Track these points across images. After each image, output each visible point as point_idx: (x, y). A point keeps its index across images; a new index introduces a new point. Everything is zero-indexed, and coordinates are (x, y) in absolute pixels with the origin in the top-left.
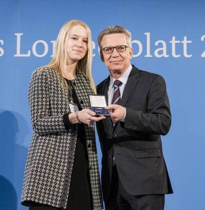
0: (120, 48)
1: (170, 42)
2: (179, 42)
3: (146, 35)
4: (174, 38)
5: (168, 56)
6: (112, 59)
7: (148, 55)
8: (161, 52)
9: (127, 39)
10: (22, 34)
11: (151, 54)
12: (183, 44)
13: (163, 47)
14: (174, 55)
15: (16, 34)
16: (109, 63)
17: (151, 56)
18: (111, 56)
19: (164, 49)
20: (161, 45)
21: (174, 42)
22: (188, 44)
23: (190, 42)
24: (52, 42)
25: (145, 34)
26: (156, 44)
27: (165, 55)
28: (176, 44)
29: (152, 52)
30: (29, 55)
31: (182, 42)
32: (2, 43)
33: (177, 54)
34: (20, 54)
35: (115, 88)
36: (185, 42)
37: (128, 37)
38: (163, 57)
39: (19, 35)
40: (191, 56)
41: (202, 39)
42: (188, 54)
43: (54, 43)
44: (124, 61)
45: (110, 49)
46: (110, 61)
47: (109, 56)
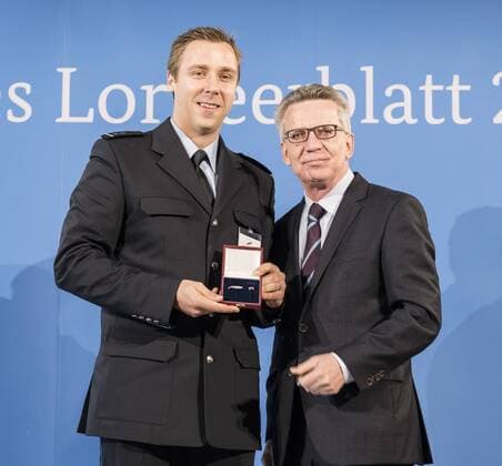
0: (324, 131)
1: (421, 88)
2: (441, 88)
3: (364, 72)
4: (429, 78)
5: (415, 121)
6: (307, 157)
7: (370, 119)
8: (398, 113)
9: (339, 111)
10: (74, 70)
11: (375, 117)
12: (450, 92)
13: (403, 101)
14: (430, 119)
15: (59, 70)
16: (300, 166)
17: (377, 121)
18: (303, 150)
19: (407, 104)
20: (398, 96)
21: (429, 87)
22: (461, 92)
23: (468, 88)
24: (143, 88)
25: (363, 69)
26: (389, 92)
27: (408, 118)
28: (434, 92)
29: (378, 113)
30: (90, 118)
31: (448, 88)
32: (28, 92)
33: (436, 116)
34: (71, 115)
35: (310, 221)
36: (456, 87)
37: (341, 108)
38: (404, 122)
39: (66, 73)
40: (470, 120)
41: (496, 81)
42: (463, 116)
43: (150, 91)
44: (332, 161)
45: (301, 134)
46: (302, 160)
47: (300, 148)
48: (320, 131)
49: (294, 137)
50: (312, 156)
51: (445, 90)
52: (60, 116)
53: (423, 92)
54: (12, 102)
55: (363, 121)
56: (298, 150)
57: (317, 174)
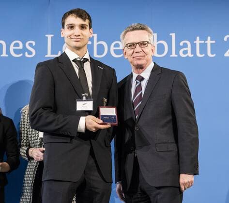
0: (142, 44)
1: (195, 42)
2: (203, 42)
3: (171, 36)
4: (198, 38)
5: (192, 55)
6: (135, 55)
7: (174, 55)
8: (185, 52)
9: (149, 36)
10: (52, 35)
11: (176, 54)
12: (207, 44)
13: (187, 47)
14: (198, 55)
15: (47, 36)
16: (132, 58)
17: (177, 56)
18: (134, 52)
19: (189, 49)
20: (185, 45)
21: (198, 42)
22: (211, 44)
23: (214, 42)
25: (171, 34)
26: (181, 44)
27: (190, 54)
28: (200, 44)
29: (177, 52)
30: (59, 55)
31: (206, 42)
32: (34, 45)
33: (201, 53)
34: (52, 54)
35: (137, 83)
36: (209, 42)
38: (188, 56)
39: (49, 37)
40: (215, 55)
41: (225, 39)
42: (212, 53)
44: (146, 57)
45: (133, 45)
46: (133, 56)
47: (132, 51)
48: (141, 44)
49: (130, 46)
51: (204, 43)
52: (47, 54)
53: (196, 44)
54: (27, 49)
55: (171, 56)
56: (131, 52)
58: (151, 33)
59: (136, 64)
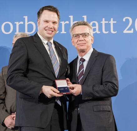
1: (101, 22)
2: (107, 22)
3: (84, 18)
4: (104, 19)
5: (99, 32)
6: (79, 42)
14: (104, 32)
16: (77, 45)
19: (97, 27)
21: (104, 22)
22: (114, 24)
23: (116, 22)
26: (91, 24)
27: (97, 31)
28: (105, 24)
31: (110, 22)
33: (106, 31)
35: (80, 63)
36: (112, 22)
37: (90, 29)
38: (96, 33)
40: (116, 32)
41: (124, 20)
42: (114, 31)
43: (17, 24)
44: (87, 44)
46: (77, 43)
47: (77, 40)
49: (75, 36)
50: (81, 42)
53: (102, 23)
56: (76, 40)
57: (82, 48)
58: (91, 28)
59: (80, 49)
